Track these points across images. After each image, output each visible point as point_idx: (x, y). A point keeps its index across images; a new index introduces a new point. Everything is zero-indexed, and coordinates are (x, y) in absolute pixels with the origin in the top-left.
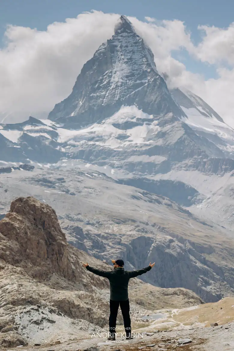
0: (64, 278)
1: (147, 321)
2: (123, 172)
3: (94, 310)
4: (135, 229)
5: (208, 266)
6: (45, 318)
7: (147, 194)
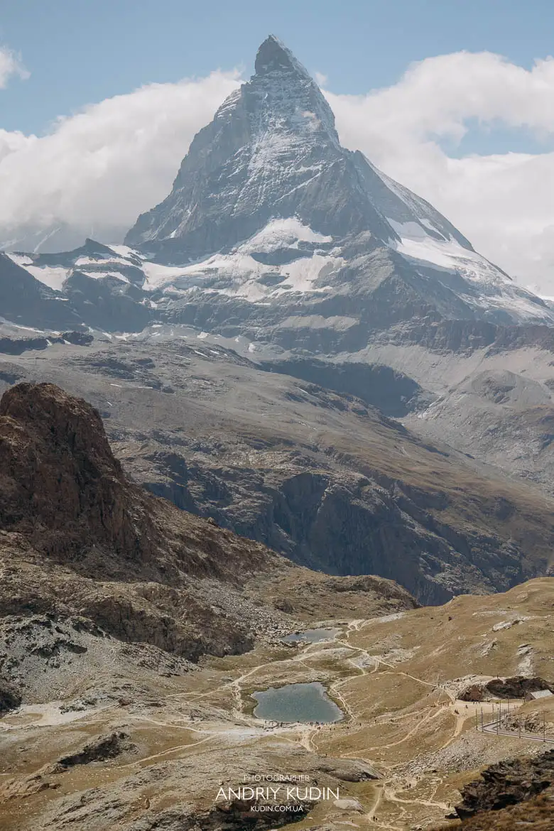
0: (115, 555)
1: (294, 645)
2: (272, 349)
3: (177, 623)
4: (291, 459)
5: (437, 533)
6: (62, 642)
7: (316, 390)
